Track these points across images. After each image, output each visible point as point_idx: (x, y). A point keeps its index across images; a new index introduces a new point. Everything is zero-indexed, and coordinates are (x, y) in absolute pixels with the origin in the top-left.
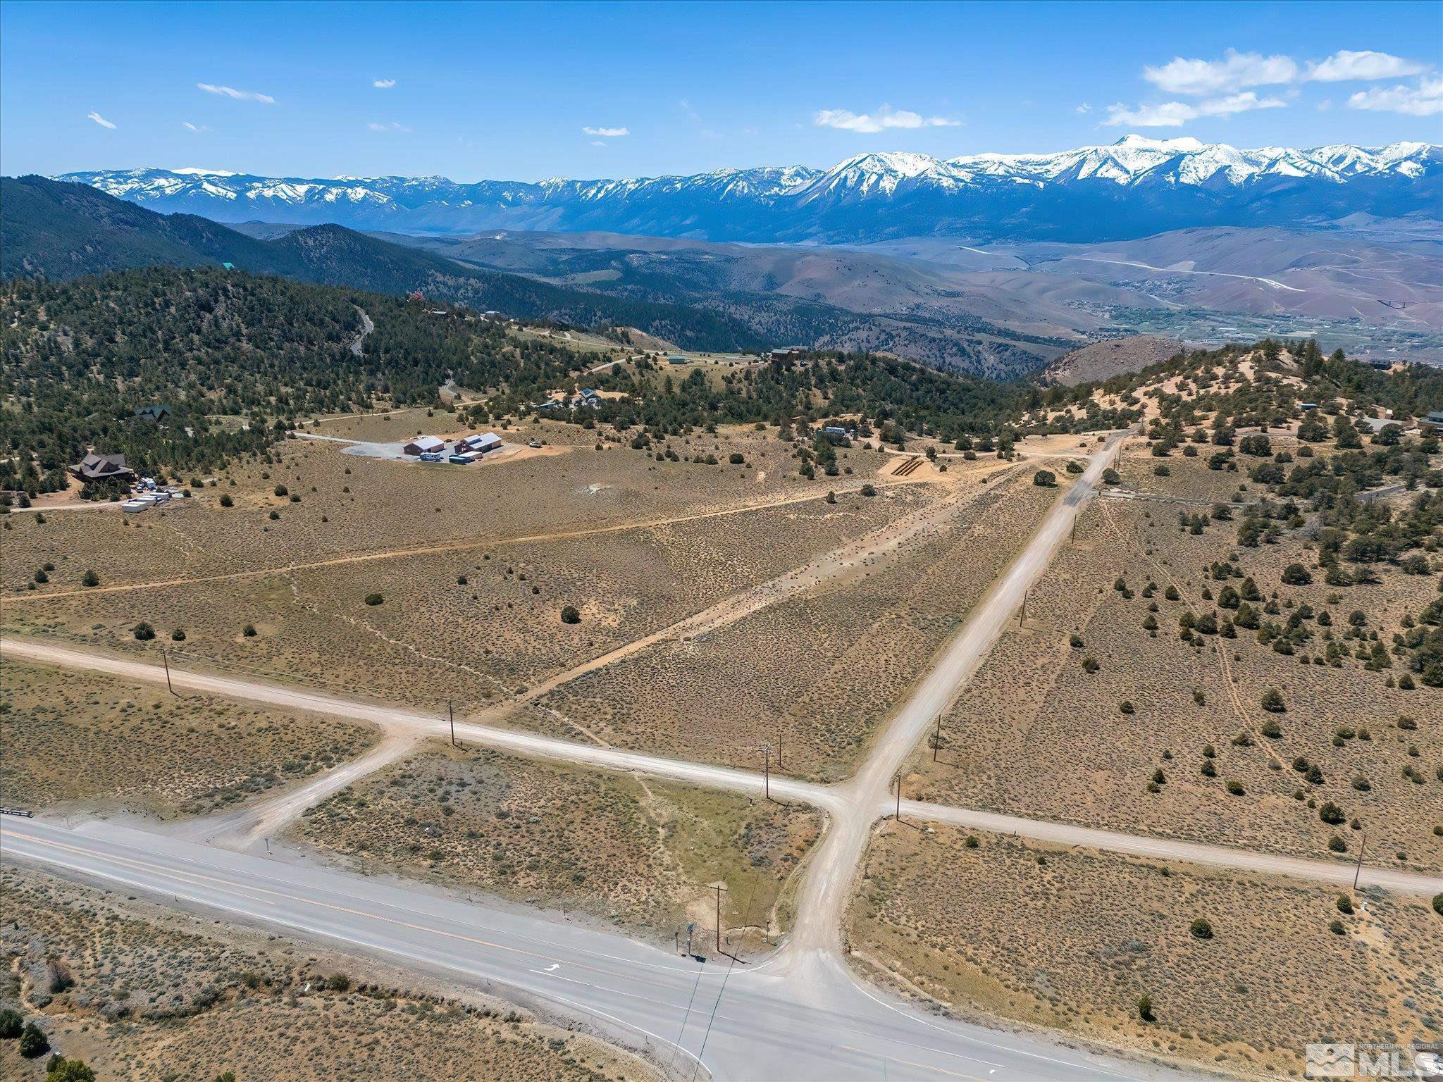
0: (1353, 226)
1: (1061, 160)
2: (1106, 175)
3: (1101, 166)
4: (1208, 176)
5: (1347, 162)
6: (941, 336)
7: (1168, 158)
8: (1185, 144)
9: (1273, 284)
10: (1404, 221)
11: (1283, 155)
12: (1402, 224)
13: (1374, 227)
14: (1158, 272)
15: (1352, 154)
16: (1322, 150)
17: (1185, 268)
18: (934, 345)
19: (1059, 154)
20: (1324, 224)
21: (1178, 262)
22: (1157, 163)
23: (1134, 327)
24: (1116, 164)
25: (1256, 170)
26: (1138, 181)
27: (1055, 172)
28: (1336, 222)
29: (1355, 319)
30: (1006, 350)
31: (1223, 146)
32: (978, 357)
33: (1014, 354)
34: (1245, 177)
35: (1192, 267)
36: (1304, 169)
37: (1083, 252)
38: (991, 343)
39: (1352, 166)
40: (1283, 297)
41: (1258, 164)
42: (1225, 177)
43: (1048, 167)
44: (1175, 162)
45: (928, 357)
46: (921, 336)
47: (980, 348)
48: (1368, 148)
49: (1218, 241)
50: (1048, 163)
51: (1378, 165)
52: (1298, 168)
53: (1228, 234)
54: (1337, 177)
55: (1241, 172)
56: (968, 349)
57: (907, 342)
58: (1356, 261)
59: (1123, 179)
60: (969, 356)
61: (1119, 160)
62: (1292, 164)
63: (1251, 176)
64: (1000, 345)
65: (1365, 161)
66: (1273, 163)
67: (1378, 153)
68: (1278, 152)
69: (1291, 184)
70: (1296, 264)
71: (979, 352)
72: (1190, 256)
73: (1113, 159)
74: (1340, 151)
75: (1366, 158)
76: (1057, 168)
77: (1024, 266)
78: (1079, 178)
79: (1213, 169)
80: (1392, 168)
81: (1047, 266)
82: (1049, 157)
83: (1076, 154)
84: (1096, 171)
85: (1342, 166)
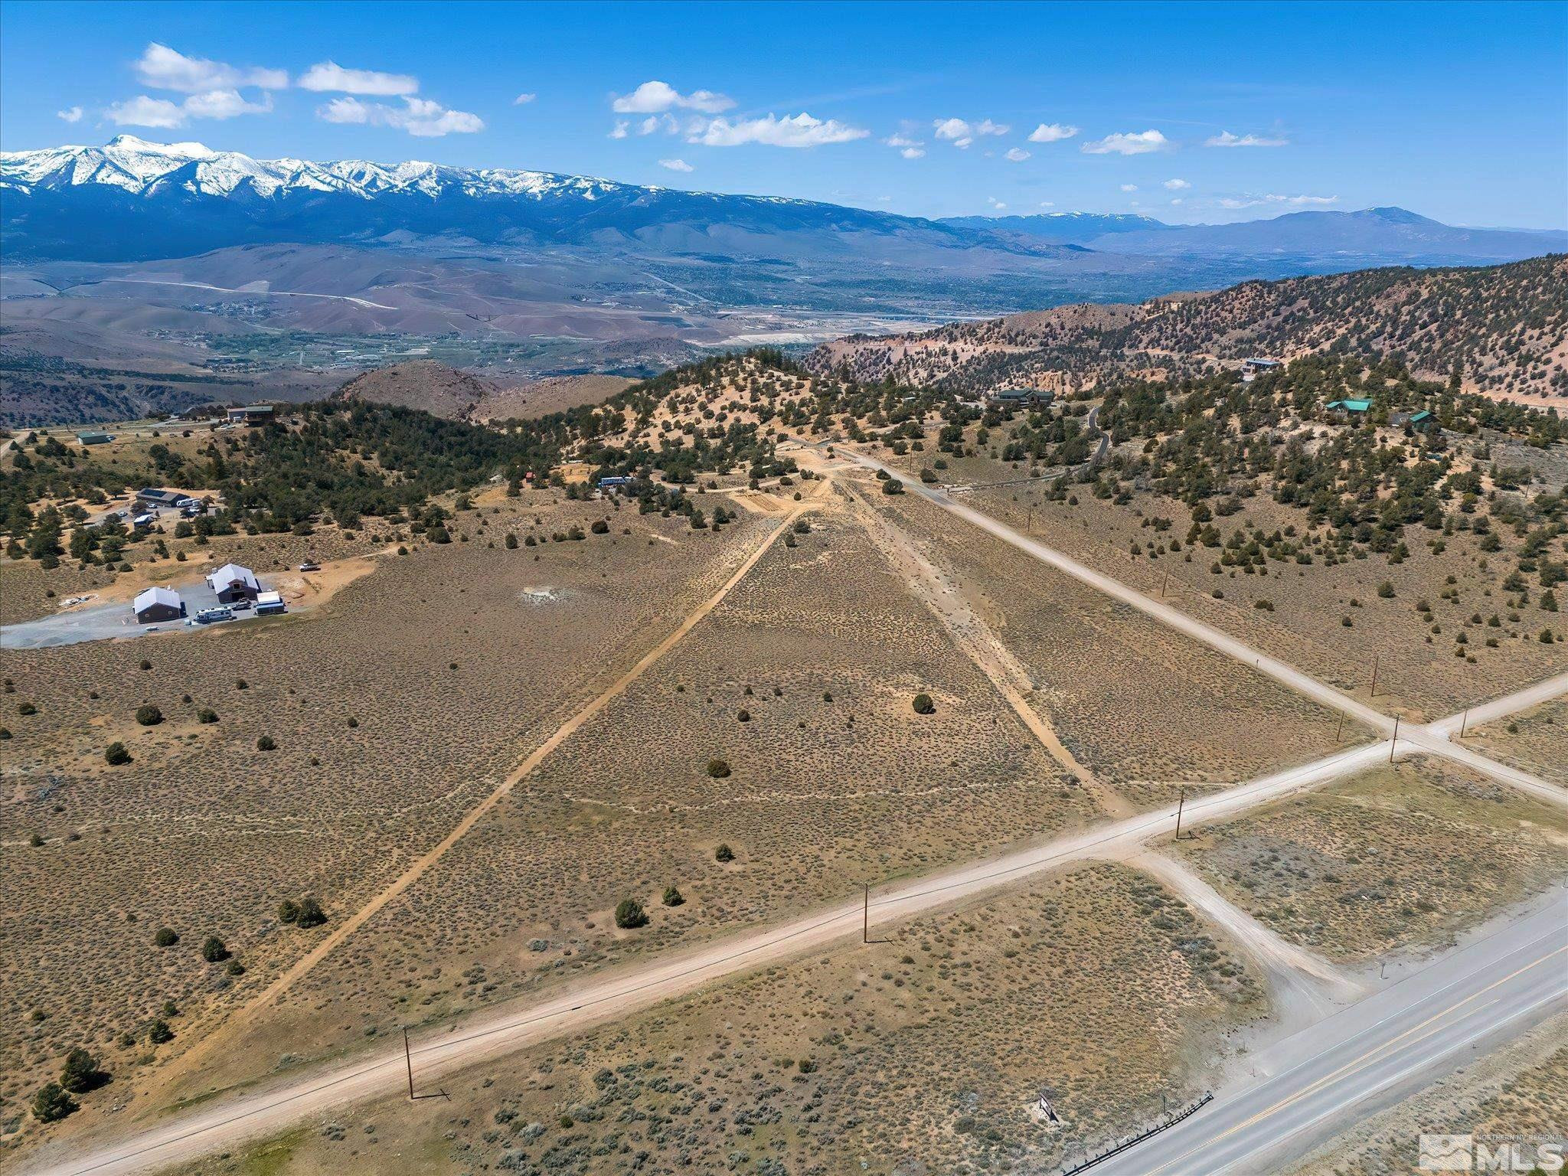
0: (400, 243)
1: (38, 160)
2: (109, 181)
3: (98, 170)
4: (233, 187)
5: (368, 178)
6: (63, 384)
7: (179, 165)
8: (195, 150)
9: (362, 302)
10: (442, 238)
11: (302, 168)
12: (441, 240)
13: (420, 244)
14: (229, 293)
15: (370, 171)
16: (340, 165)
17: (259, 287)
18: (59, 396)
19: (36, 152)
20: (372, 240)
21: (249, 282)
22: (167, 170)
23: (244, 357)
24: (118, 169)
25: (278, 182)
26: (152, 190)
27: (36, 175)
28: (383, 239)
29: (455, 335)
30: (162, 393)
31: (236, 154)
32: (127, 405)
33: (174, 397)
34: (274, 189)
35: (267, 287)
36: (329, 184)
37: (128, 271)
38: (138, 387)
39: (373, 183)
40: (381, 316)
41: (282, 177)
42: (252, 188)
43: (25, 168)
44: (189, 169)
45: (58, 411)
46: (35, 385)
47: (125, 393)
48: (382, 165)
49: (284, 259)
50: (22, 163)
51: (397, 183)
52: (324, 183)
53: (293, 252)
54: (363, 193)
55: (267, 185)
56: (110, 396)
57: (15, 396)
58: (431, 278)
59: (133, 187)
60: (115, 405)
61: (119, 164)
62: (316, 178)
63: (279, 189)
64: (152, 388)
65: (384, 178)
66: (296, 177)
67: (393, 170)
68: (296, 165)
69: (322, 200)
70: (376, 282)
71: (126, 399)
72: (260, 275)
73: (111, 163)
74: (357, 166)
75: (383, 175)
76: (37, 170)
77: (52, 293)
78: (76, 182)
79: (235, 181)
80: (412, 185)
81: (82, 290)
82: (21, 155)
83: (58, 154)
84: (94, 176)
85: (364, 182)
